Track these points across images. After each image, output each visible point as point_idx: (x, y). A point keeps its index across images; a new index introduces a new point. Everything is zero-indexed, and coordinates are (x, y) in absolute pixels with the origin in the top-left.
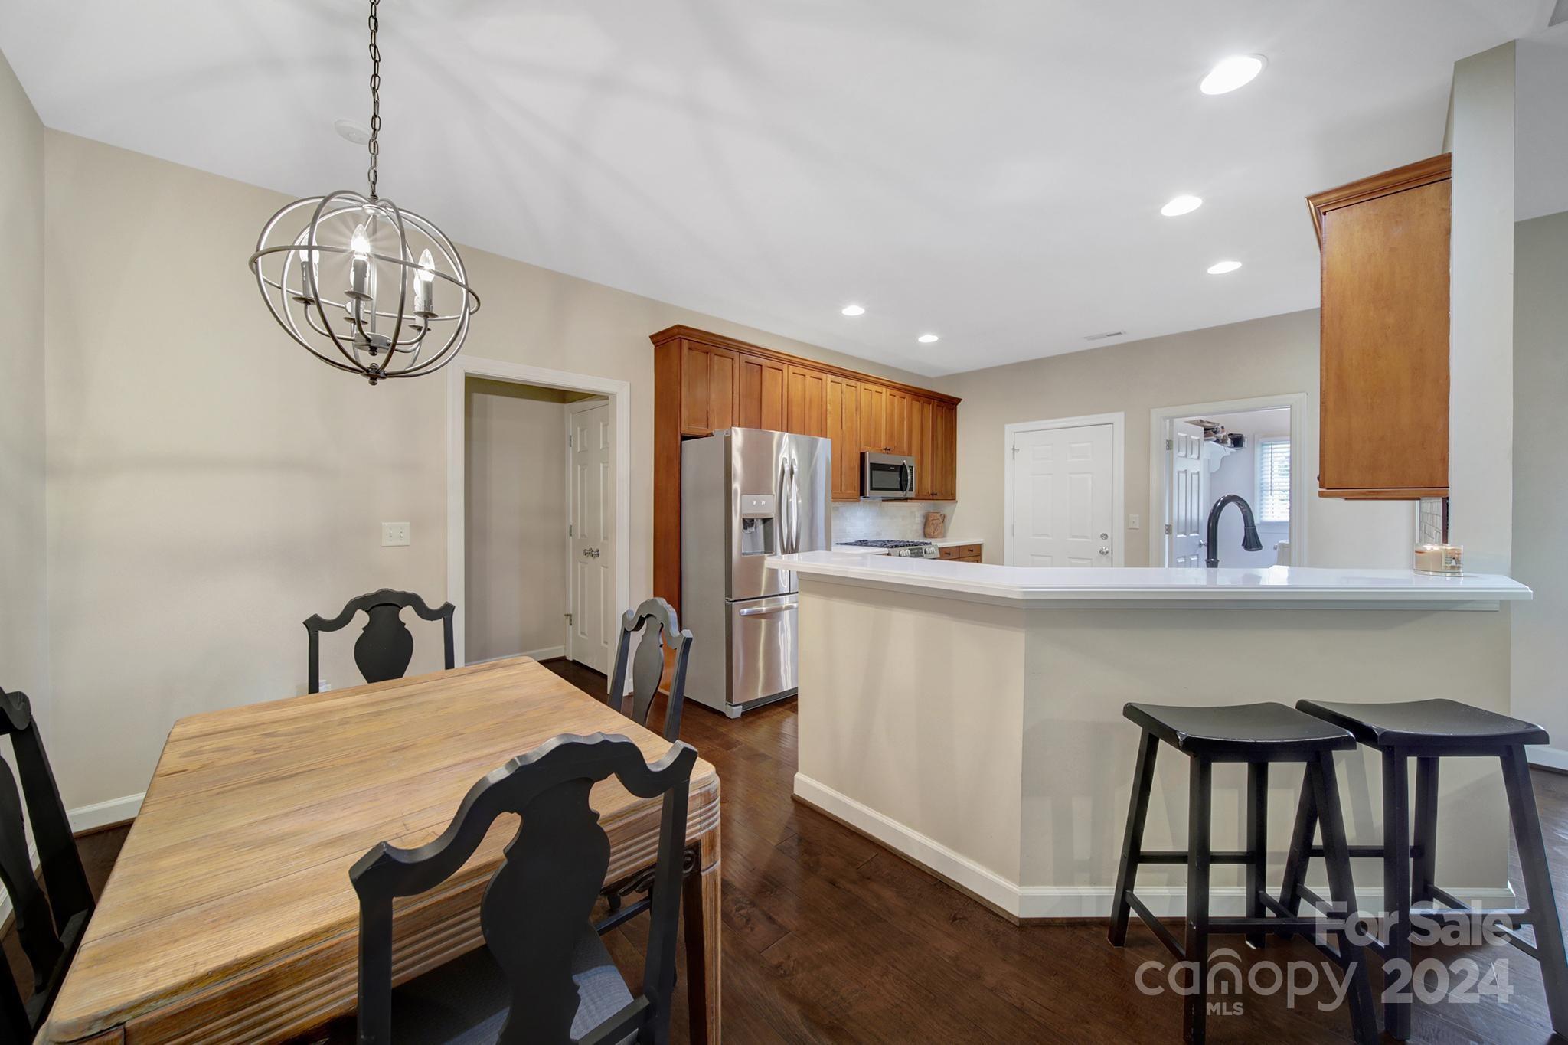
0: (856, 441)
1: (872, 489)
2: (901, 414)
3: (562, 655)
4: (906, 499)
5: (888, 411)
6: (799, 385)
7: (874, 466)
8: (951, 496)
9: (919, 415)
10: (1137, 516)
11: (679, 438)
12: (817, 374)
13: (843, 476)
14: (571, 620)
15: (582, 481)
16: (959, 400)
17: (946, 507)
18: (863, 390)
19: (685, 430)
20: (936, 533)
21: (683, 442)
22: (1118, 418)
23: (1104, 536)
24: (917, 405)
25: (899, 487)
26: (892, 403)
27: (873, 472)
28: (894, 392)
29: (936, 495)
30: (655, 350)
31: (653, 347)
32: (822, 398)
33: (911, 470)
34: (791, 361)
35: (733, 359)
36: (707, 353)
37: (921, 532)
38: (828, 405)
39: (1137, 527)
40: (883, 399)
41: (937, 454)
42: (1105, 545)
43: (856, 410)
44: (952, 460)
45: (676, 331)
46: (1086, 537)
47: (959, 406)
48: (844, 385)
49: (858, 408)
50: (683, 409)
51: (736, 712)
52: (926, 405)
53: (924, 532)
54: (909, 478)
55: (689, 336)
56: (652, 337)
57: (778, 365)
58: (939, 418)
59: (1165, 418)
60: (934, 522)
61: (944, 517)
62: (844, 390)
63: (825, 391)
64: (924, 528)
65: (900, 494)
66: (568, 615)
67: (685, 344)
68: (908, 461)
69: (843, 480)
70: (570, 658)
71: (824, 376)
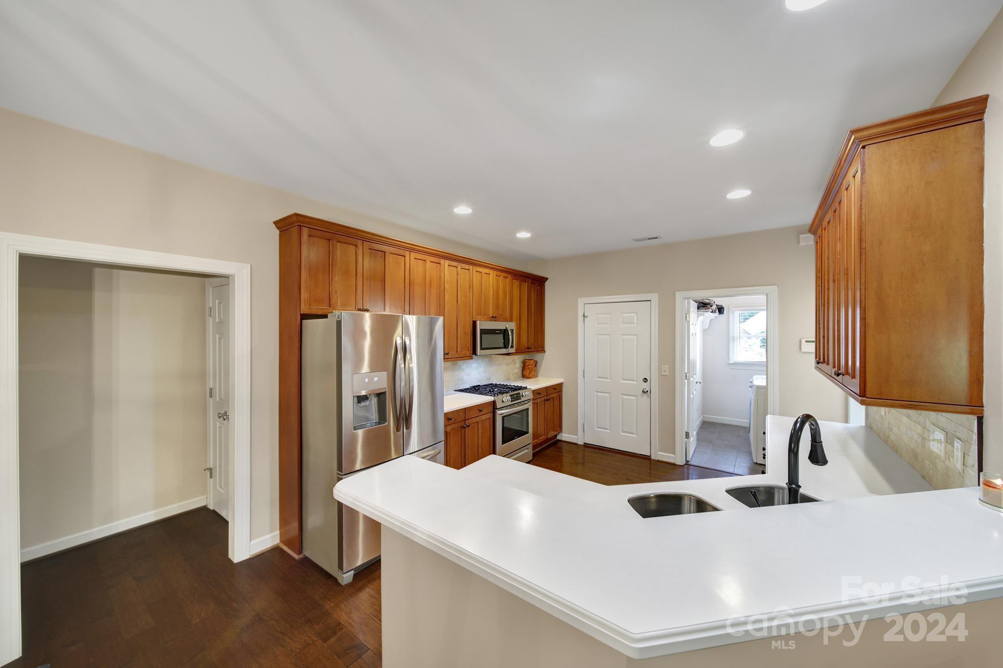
0: (469, 312)
1: (482, 349)
2: (504, 290)
3: (204, 504)
4: (508, 354)
5: (495, 288)
6: (420, 268)
7: (484, 332)
8: (541, 349)
9: (518, 290)
10: (667, 366)
11: (299, 318)
12: (436, 259)
13: (459, 341)
14: (211, 474)
15: (220, 350)
16: (546, 279)
17: (538, 357)
18: (474, 272)
19: (304, 309)
20: (530, 375)
21: (304, 321)
22: (654, 297)
23: (645, 380)
24: (516, 283)
25: (503, 346)
26: (498, 283)
27: (483, 335)
28: (499, 273)
29: (530, 348)
30: (280, 235)
31: (277, 232)
32: (440, 278)
33: (512, 332)
34: (412, 248)
35: (356, 246)
36: (330, 240)
37: (520, 374)
38: (446, 284)
39: (667, 375)
40: (491, 279)
41: (531, 319)
42: (646, 386)
43: (469, 288)
44: (542, 323)
45: (295, 219)
46: (633, 380)
47: (546, 283)
48: (459, 268)
49: (471, 286)
50: (302, 290)
51: (346, 578)
52: (523, 283)
53: (523, 374)
54: (510, 337)
55: (309, 224)
56: (276, 223)
57: (401, 252)
58: (532, 293)
59: (685, 298)
60: (530, 367)
61: (536, 363)
62: (459, 272)
63: (443, 272)
64: (523, 371)
65: (504, 351)
66: (208, 469)
67: (305, 232)
68: (511, 326)
69: (459, 343)
70: (211, 507)
71: (442, 261)
